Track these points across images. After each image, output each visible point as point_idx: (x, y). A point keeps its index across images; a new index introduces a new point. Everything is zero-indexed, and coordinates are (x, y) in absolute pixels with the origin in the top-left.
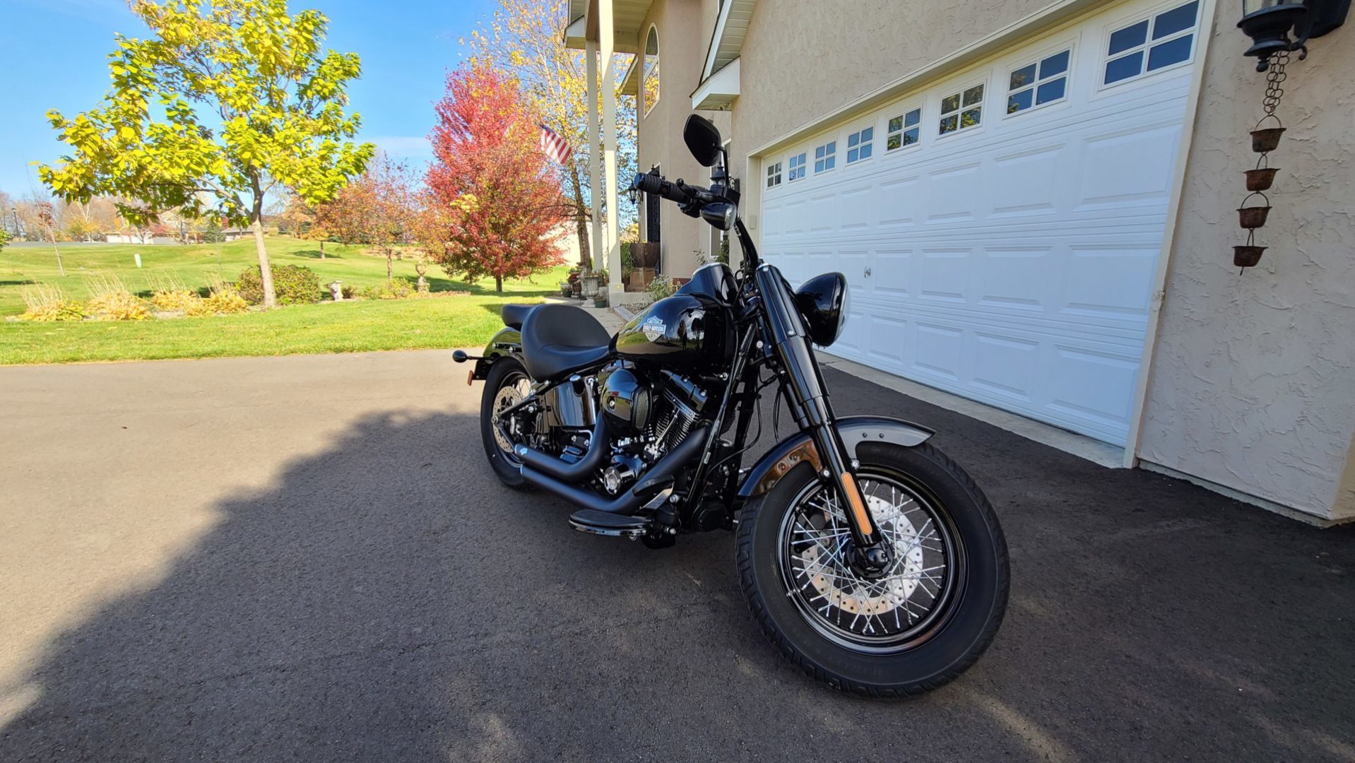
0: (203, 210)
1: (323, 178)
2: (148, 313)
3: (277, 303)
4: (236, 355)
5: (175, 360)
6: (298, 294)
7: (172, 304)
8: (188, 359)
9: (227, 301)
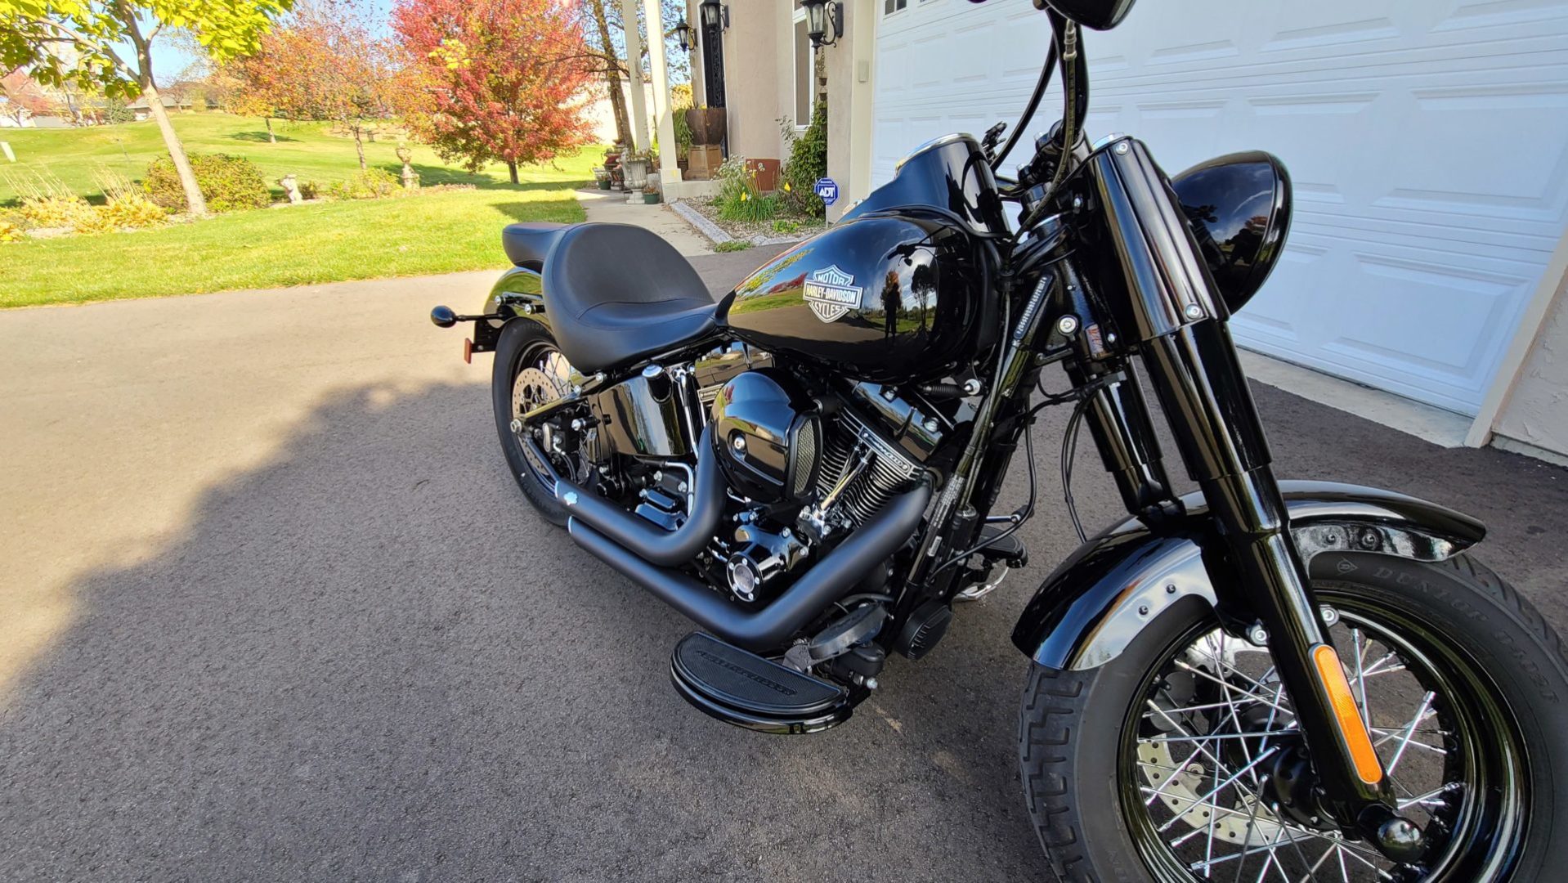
0: (64, 70)
1: (233, 17)
2: (17, 231)
3: (210, 210)
4: (138, 295)
5: (46, 306)
6: (237, 196)
7: (56, 215)
8: (66, 305)
9: (133, 209)
